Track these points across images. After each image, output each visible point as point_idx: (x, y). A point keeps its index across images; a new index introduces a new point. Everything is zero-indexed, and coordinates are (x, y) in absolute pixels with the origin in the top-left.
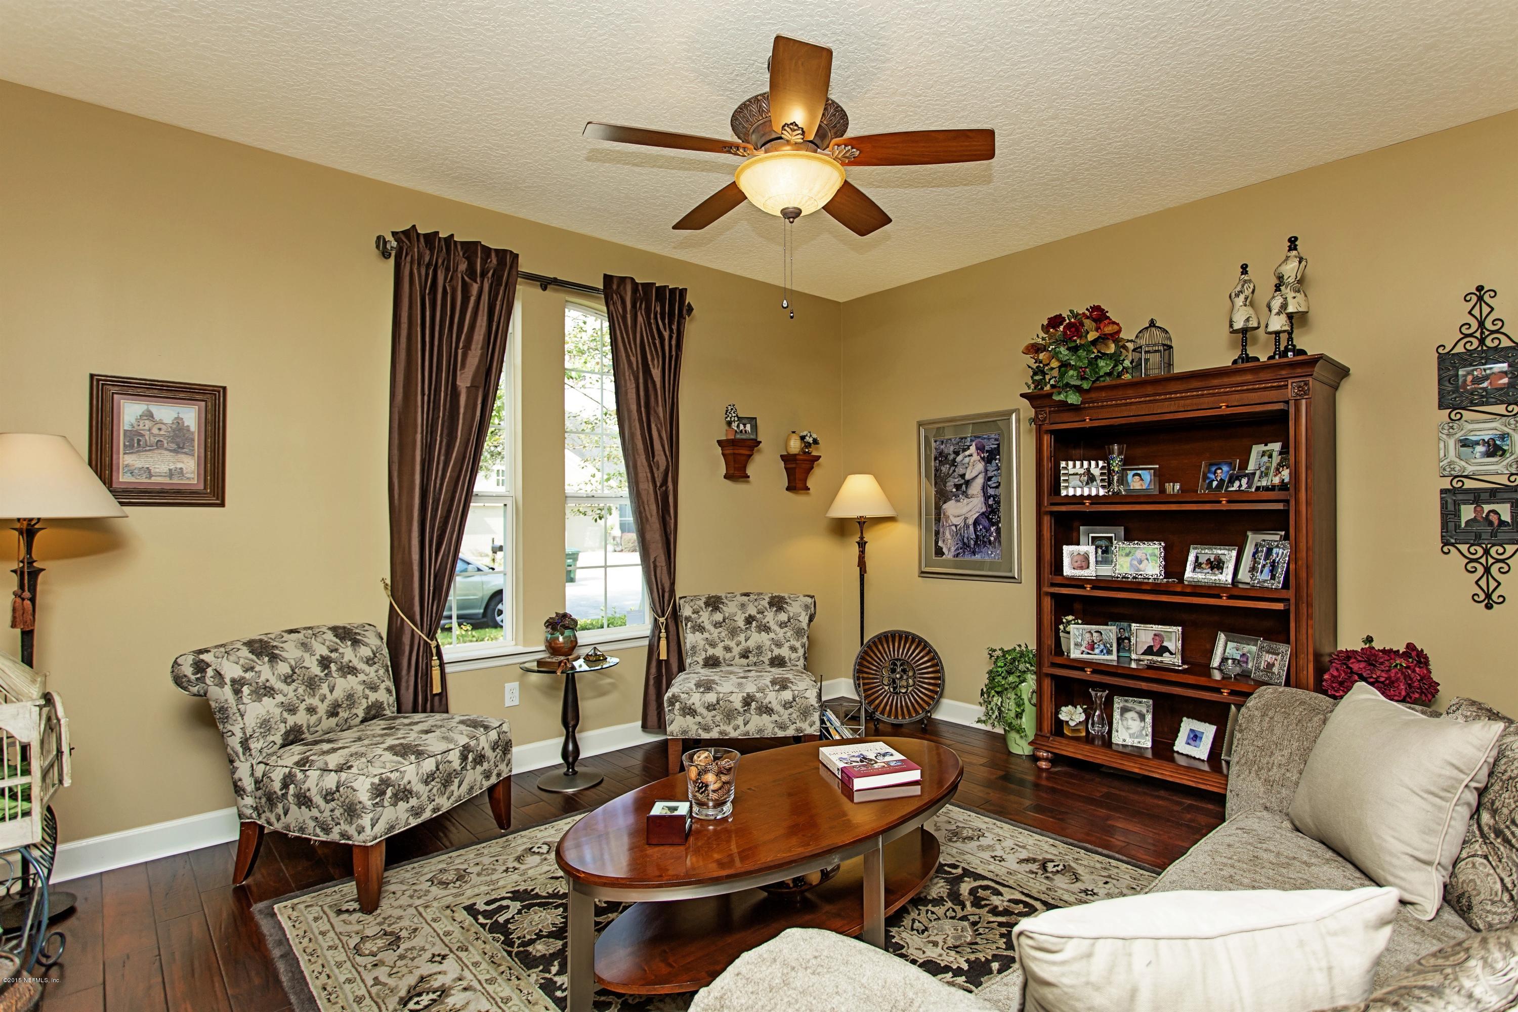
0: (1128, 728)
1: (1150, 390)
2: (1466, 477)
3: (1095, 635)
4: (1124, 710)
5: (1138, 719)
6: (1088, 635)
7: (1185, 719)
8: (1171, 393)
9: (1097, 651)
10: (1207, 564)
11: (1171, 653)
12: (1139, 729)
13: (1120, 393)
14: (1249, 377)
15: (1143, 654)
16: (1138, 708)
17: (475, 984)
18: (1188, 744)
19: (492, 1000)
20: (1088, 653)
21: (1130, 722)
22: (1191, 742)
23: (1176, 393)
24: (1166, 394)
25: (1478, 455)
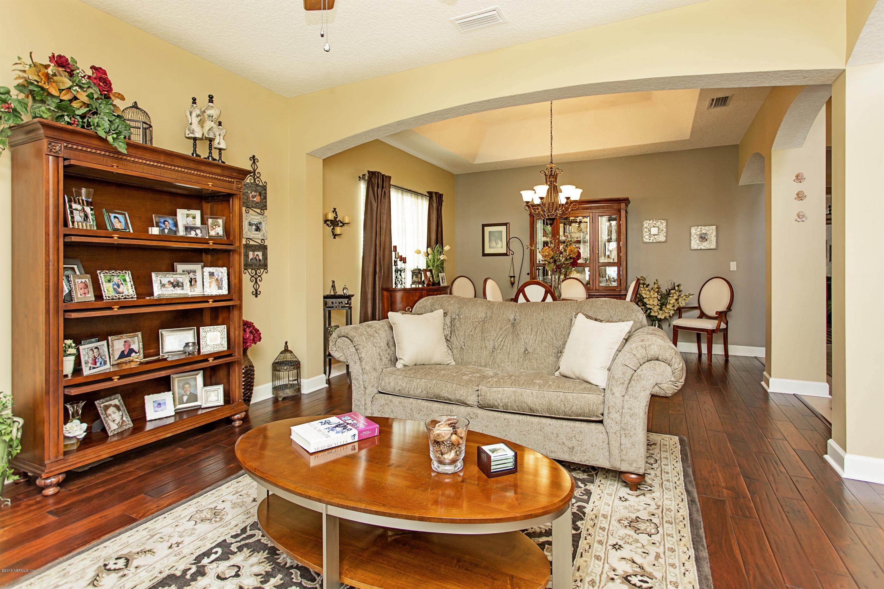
0: (114, 421)
1: (162, 159)
2: (250, 239)
3: (95, 350)
4: (106, 408)
5: (117, 411)
6: (91, 352)
7: (146, 397)
8: (175, 166)
9: (98, 364)
10: (169, 284)
11: (136, 353)
12: (120, 418)
13: (139, 153)
14: (218, 171)
15: (119, 359)
16: (113, 402)
17: (607, 566)
18: (156, 411)
19: (607, 553)
20: (94, 368)
21: (113, 416)
22: (157, 409)
23: (178, 167)
24: (172, 165)
25: (253, 230)
